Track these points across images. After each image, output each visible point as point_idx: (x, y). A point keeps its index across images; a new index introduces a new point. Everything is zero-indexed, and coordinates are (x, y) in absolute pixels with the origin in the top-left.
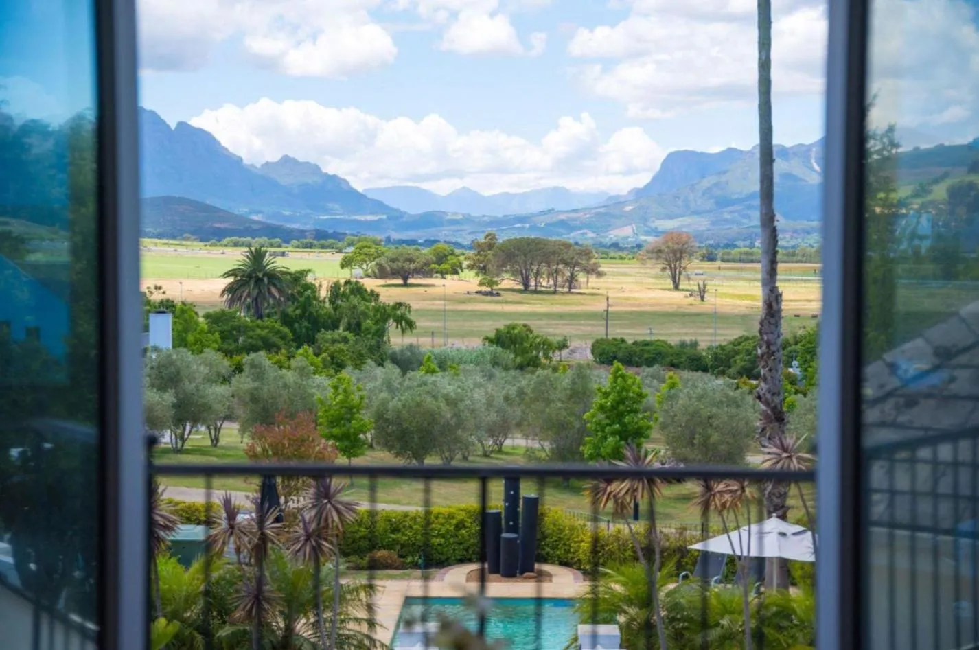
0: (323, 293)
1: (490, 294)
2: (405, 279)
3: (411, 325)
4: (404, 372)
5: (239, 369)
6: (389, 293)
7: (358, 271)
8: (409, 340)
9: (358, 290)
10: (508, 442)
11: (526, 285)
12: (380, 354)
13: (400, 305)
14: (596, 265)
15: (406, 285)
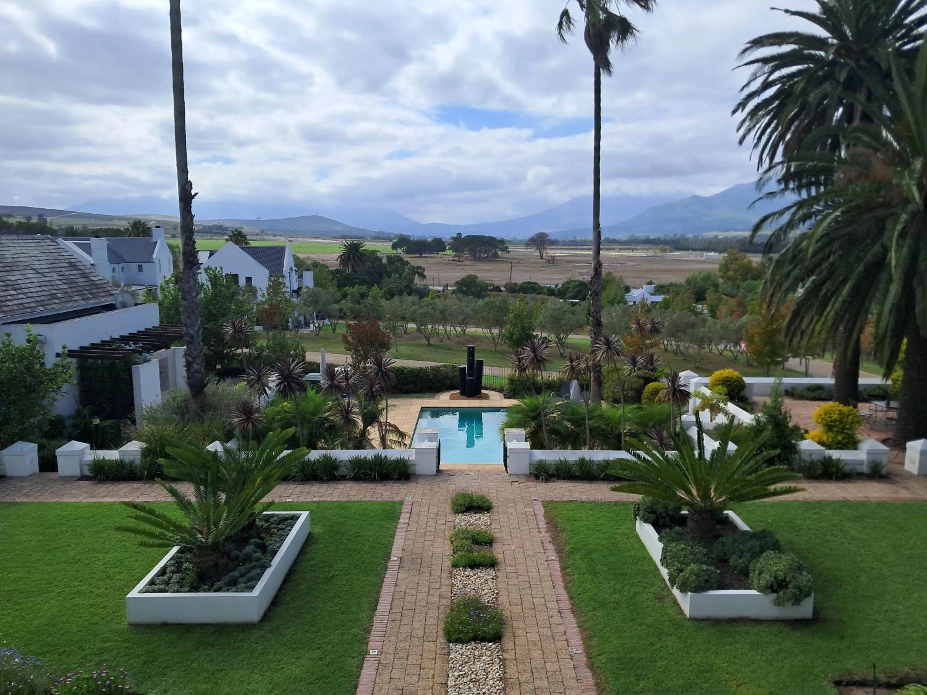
0: (384, 261)
1: (459, 261)
2: (421, 254)
3: (425, 277)
4: (420, 298)
5: (345, 296)
6: (414, 261)
7: (399, 251)
8: (424, 282)
9: (400, 259)
10: (468, 330)
11: (475, 256)
12: (410, 290)
13: (420, 267)
14: (507, 247)
15: (421, 257)
